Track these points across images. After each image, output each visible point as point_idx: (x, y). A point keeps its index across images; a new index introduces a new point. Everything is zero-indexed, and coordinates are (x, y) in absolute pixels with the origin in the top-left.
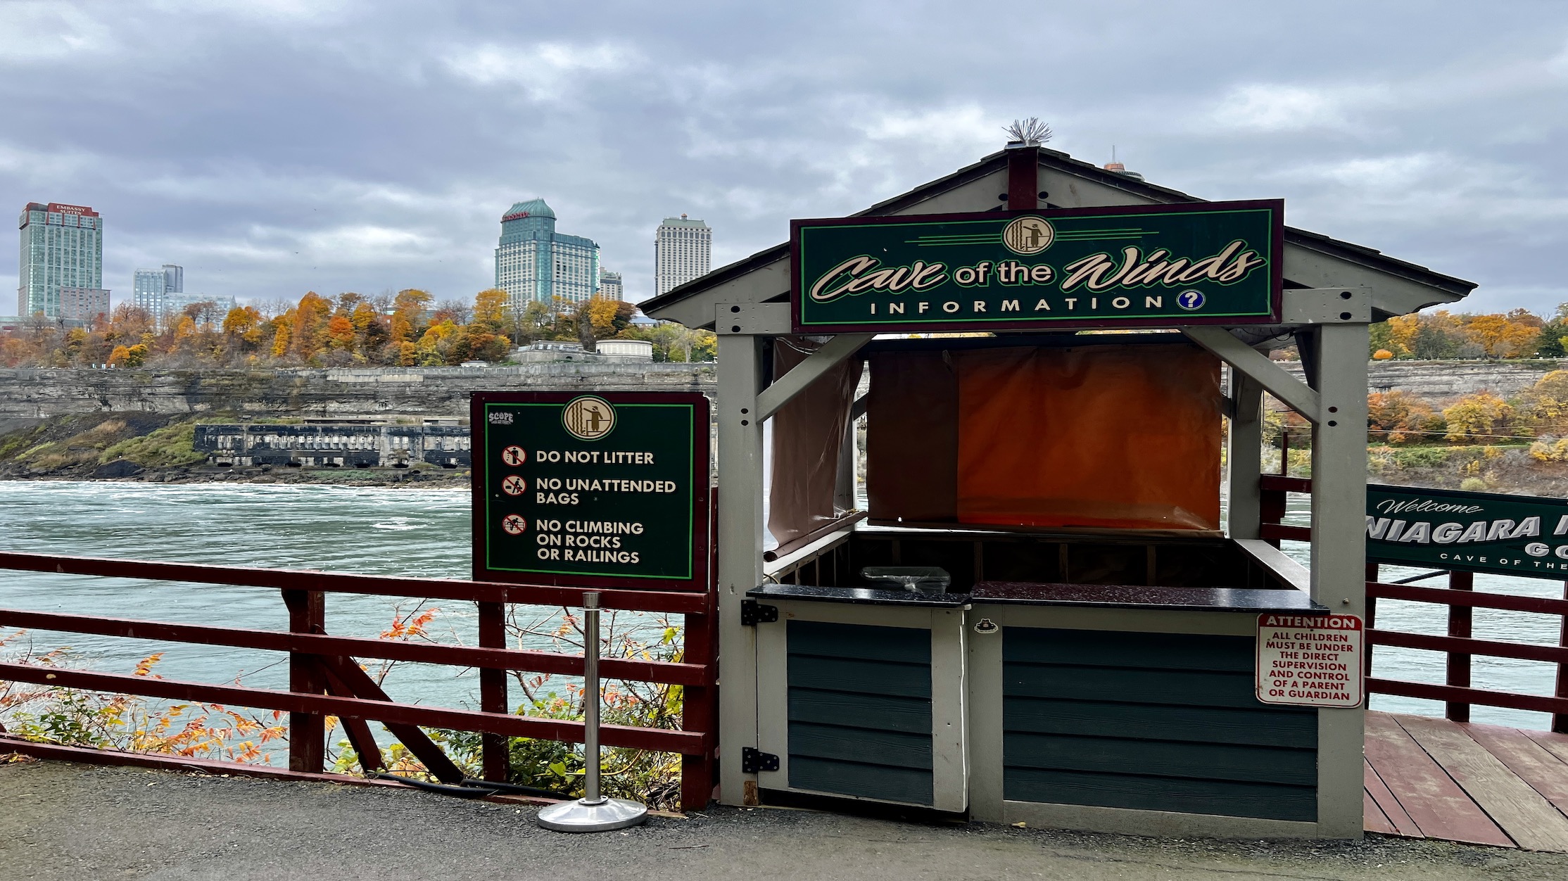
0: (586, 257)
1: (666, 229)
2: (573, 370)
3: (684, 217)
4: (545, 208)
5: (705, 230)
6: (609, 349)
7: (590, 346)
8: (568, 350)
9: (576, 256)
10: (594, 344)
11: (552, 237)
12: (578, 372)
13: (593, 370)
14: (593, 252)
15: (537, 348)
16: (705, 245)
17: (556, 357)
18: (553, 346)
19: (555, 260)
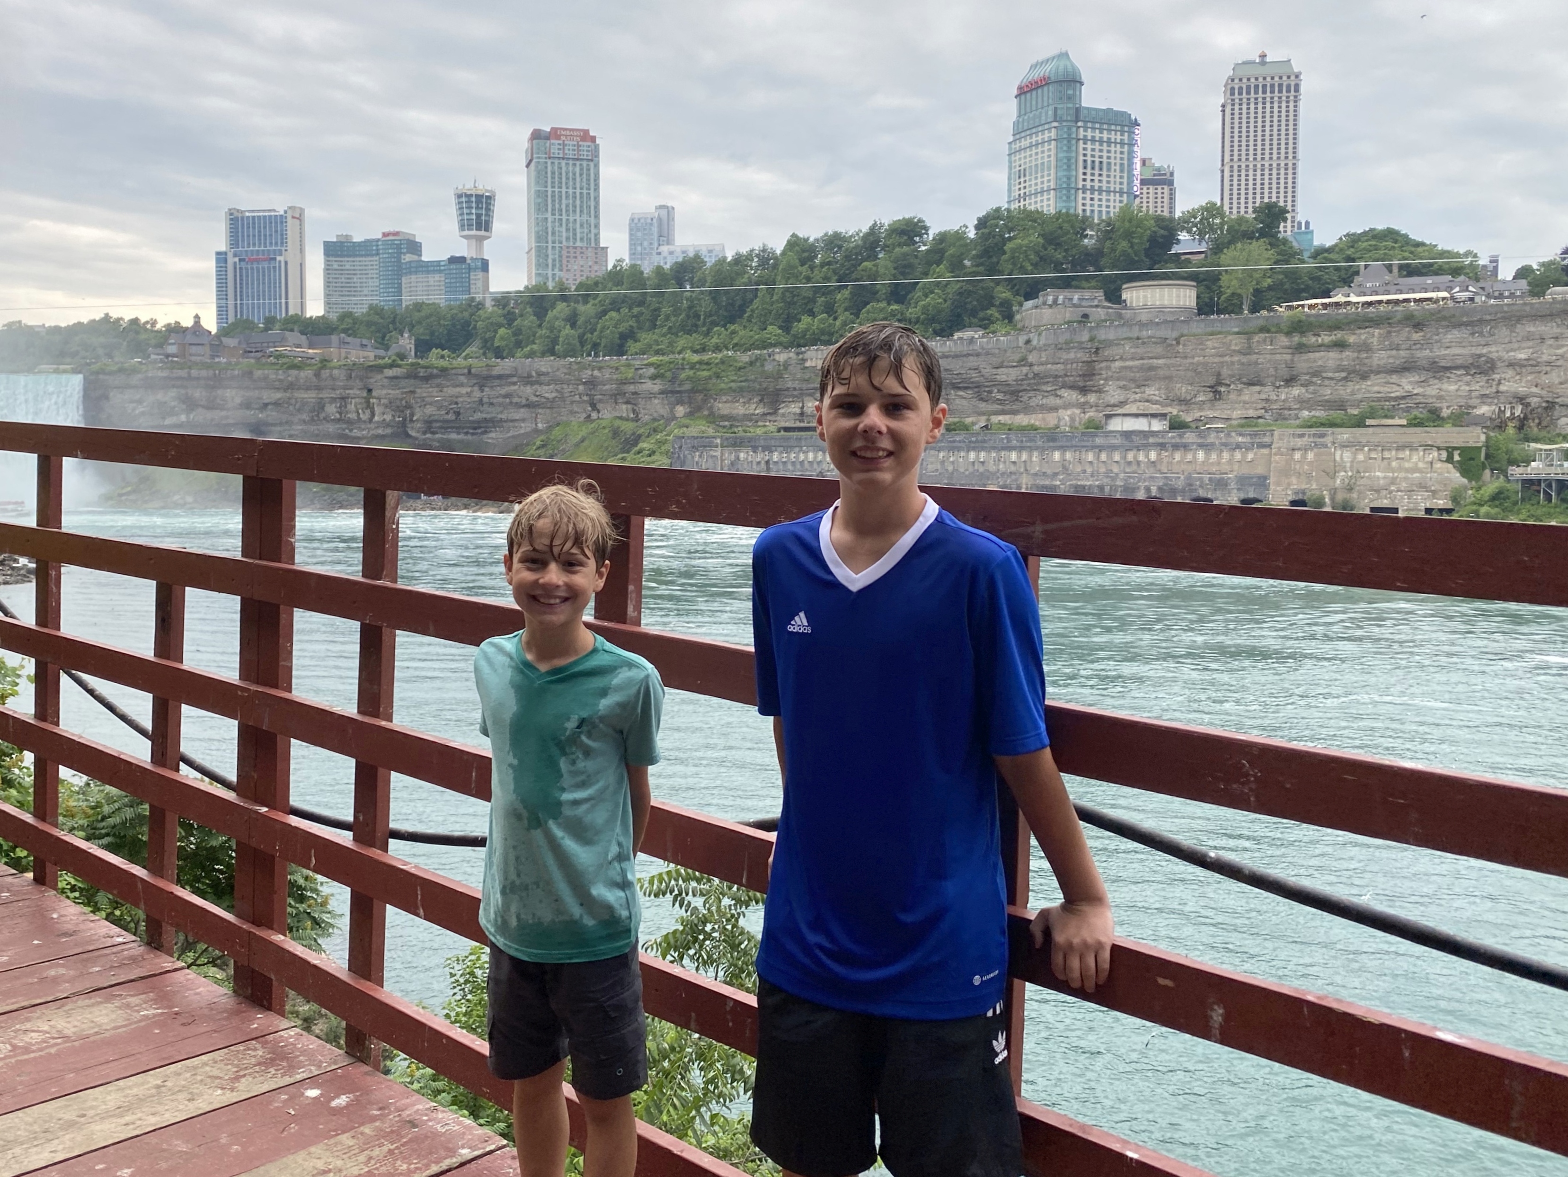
0: (1122, 144)
1: (1236, 81)
2: (1085, 336)
3: (1263, 56)
4: (1069, 67)
5: (1293, 78)
6: (1138, 298)
7: (1114, 296)
8: (1084, 303)
9: (1109, 142)
10: (1119, 290)
11: (1078, 114)
12: (1092, 340)
13: (1111, 335)
14: (1131, 133)
15: (1044, 303)
16: (1292, 104)
17: (1068, 316)
18: (1065, 298)
19: (1081, 152)
